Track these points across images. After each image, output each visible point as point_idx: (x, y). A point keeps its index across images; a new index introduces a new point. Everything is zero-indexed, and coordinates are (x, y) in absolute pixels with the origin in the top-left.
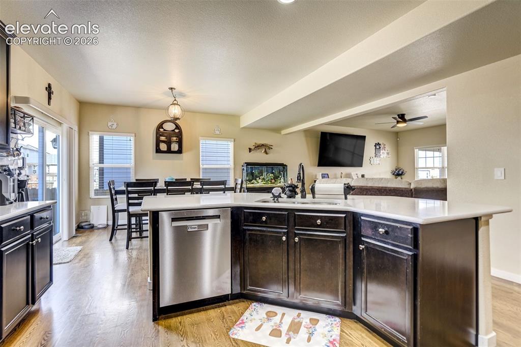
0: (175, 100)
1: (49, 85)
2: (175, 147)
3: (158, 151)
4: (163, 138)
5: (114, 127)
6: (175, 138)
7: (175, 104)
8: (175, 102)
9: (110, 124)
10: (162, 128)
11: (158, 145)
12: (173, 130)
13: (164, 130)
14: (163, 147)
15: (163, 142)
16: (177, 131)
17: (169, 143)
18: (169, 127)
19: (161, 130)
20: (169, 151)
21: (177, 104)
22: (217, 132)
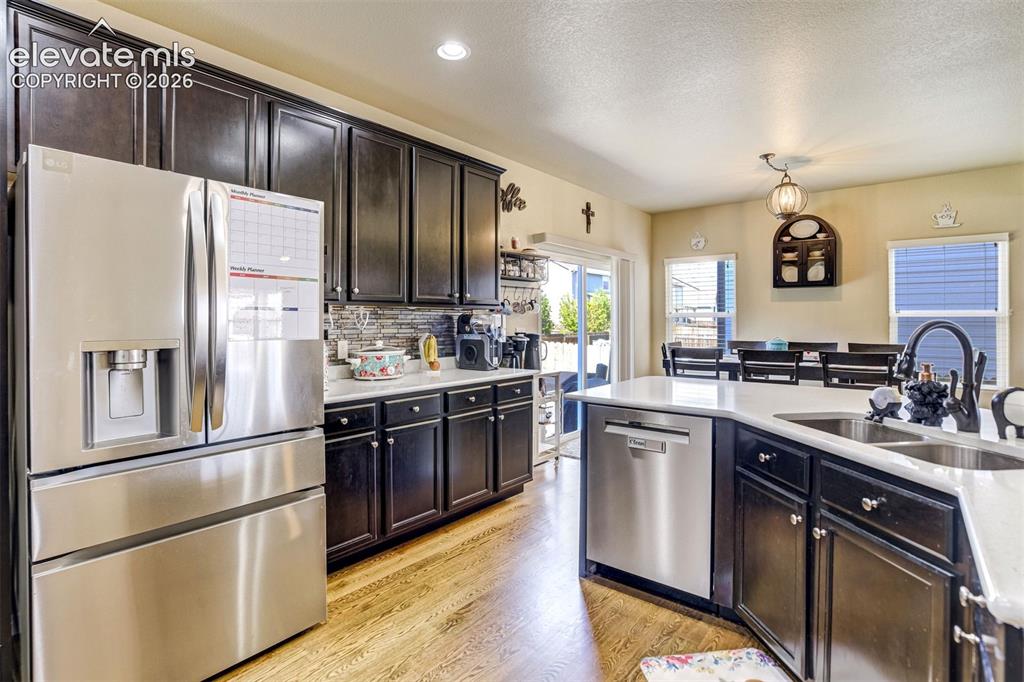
0: (786, 175)
1: (588, 205)
2: (817, 272)
3: (779, 282)
4: (789, 256)
5: (701, 245)
6: (817, 253)
7: (786, 184)
8: (786, 180)
9: (694, 242)
10: (789, 235)
11: (777, 272)
12: (814, 236)
13: (794, 238)
14: (790, 274)
15: (792, 263)
16: (821, 236)
17: (803, 266)
18: (803, 230)
19: (787, 239)
20: (803, 282)
21: (790, 184)
22: (943, 222)
